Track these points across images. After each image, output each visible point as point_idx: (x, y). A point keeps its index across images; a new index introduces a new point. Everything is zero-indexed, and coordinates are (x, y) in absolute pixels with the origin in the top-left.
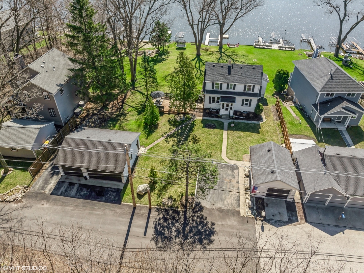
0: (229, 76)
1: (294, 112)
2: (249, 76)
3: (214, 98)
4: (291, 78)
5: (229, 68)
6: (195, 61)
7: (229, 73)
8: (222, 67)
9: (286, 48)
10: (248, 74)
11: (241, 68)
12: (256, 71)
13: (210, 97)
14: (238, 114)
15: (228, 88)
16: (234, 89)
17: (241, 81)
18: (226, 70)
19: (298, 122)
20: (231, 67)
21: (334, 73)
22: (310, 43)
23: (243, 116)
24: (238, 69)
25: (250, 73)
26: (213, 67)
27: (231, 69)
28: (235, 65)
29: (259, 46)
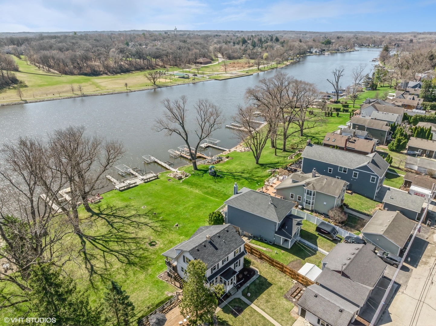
0: (219, 251)
1: (259, 245)
2: (231, 241)
5: (210, 242)
7: (217, 249)
8: (205, 246)
10: (228, 239)
11: (219, 237)
13: (210, 283)
15: (223, 263)
16: (228, 259)
17: (230, 249)
18: (211, 247)
19: (274, 254)
20: (212, 241)
22: (155, 162)
23: (242, 279)
24: (217, 239)
25: (228, 237)
26: (198, 252)
27: (213, 243)
28: (212, 237)
29: (124, 188)
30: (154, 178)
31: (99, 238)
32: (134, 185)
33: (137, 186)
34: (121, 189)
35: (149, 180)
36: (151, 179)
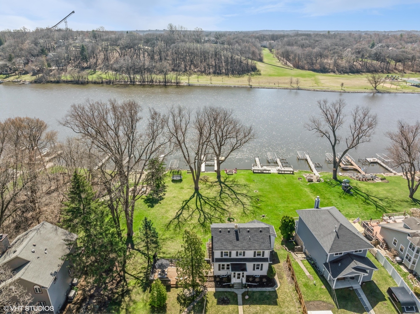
0: (238, 243)
1: (307, 268)
2: (258, 241)
3: (223, 265)
4: (297, 226)
5: (236, 232)
6: (195, 198)
7: (238, 239)
8: (229, 232)
9: (284, 171)
10: (256, 238)
11: (248, 232)
12: (264, 234)
13: (219, 265)
14: (251, 279)
15: (237, 255)
16: (244, 255)
17: (250, 247)
18: (233, 235)
19: (312, 283)
20: (238, 232)
21: (339, 230)
22: (306, 160)
23: (256, 282)
24: (245, 233)
25: (257, 237)
26: (219, 233)
27: (239, 233)
28: (241, 228)
29: (257, 171)
30: (289, 172)
31: (204, 198)
32: (267, 172)
33: (270, 173)
34: (255, 171)
35: (283, 172)
36: (285, 172)
